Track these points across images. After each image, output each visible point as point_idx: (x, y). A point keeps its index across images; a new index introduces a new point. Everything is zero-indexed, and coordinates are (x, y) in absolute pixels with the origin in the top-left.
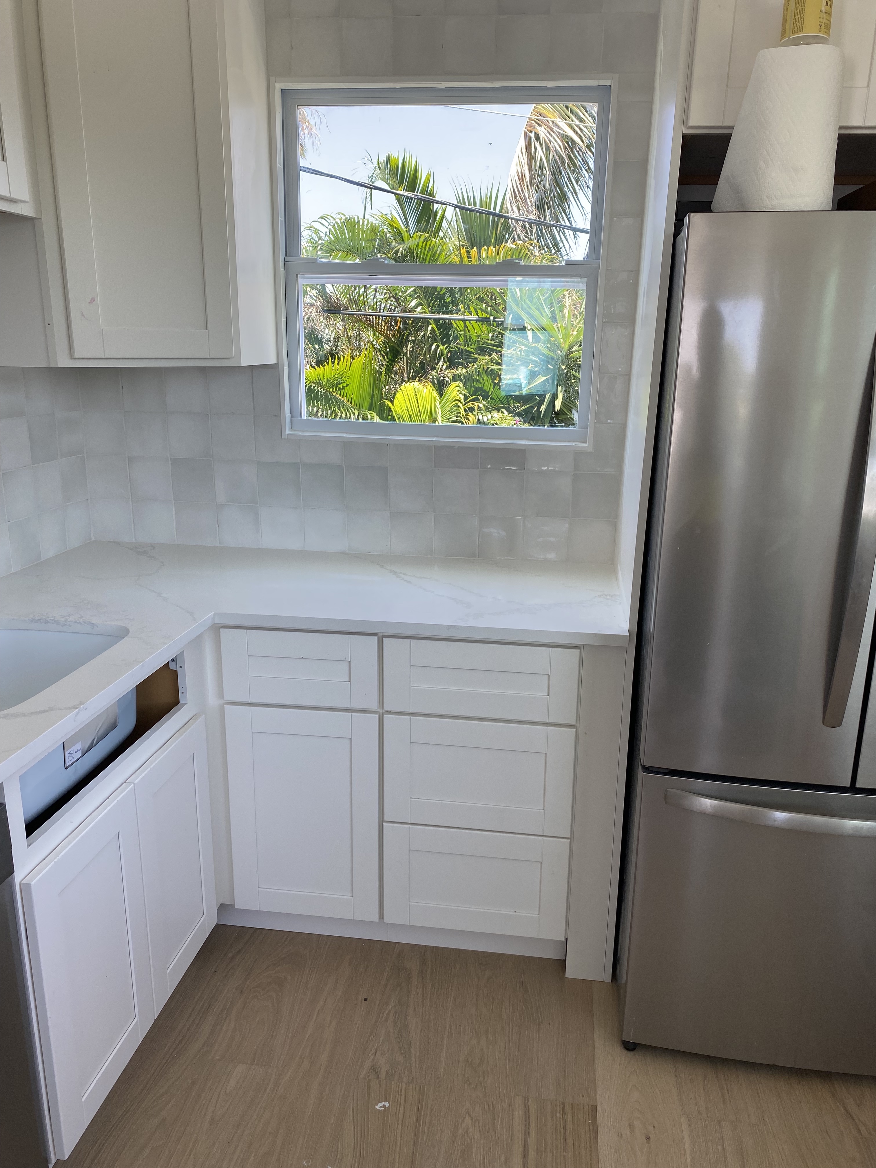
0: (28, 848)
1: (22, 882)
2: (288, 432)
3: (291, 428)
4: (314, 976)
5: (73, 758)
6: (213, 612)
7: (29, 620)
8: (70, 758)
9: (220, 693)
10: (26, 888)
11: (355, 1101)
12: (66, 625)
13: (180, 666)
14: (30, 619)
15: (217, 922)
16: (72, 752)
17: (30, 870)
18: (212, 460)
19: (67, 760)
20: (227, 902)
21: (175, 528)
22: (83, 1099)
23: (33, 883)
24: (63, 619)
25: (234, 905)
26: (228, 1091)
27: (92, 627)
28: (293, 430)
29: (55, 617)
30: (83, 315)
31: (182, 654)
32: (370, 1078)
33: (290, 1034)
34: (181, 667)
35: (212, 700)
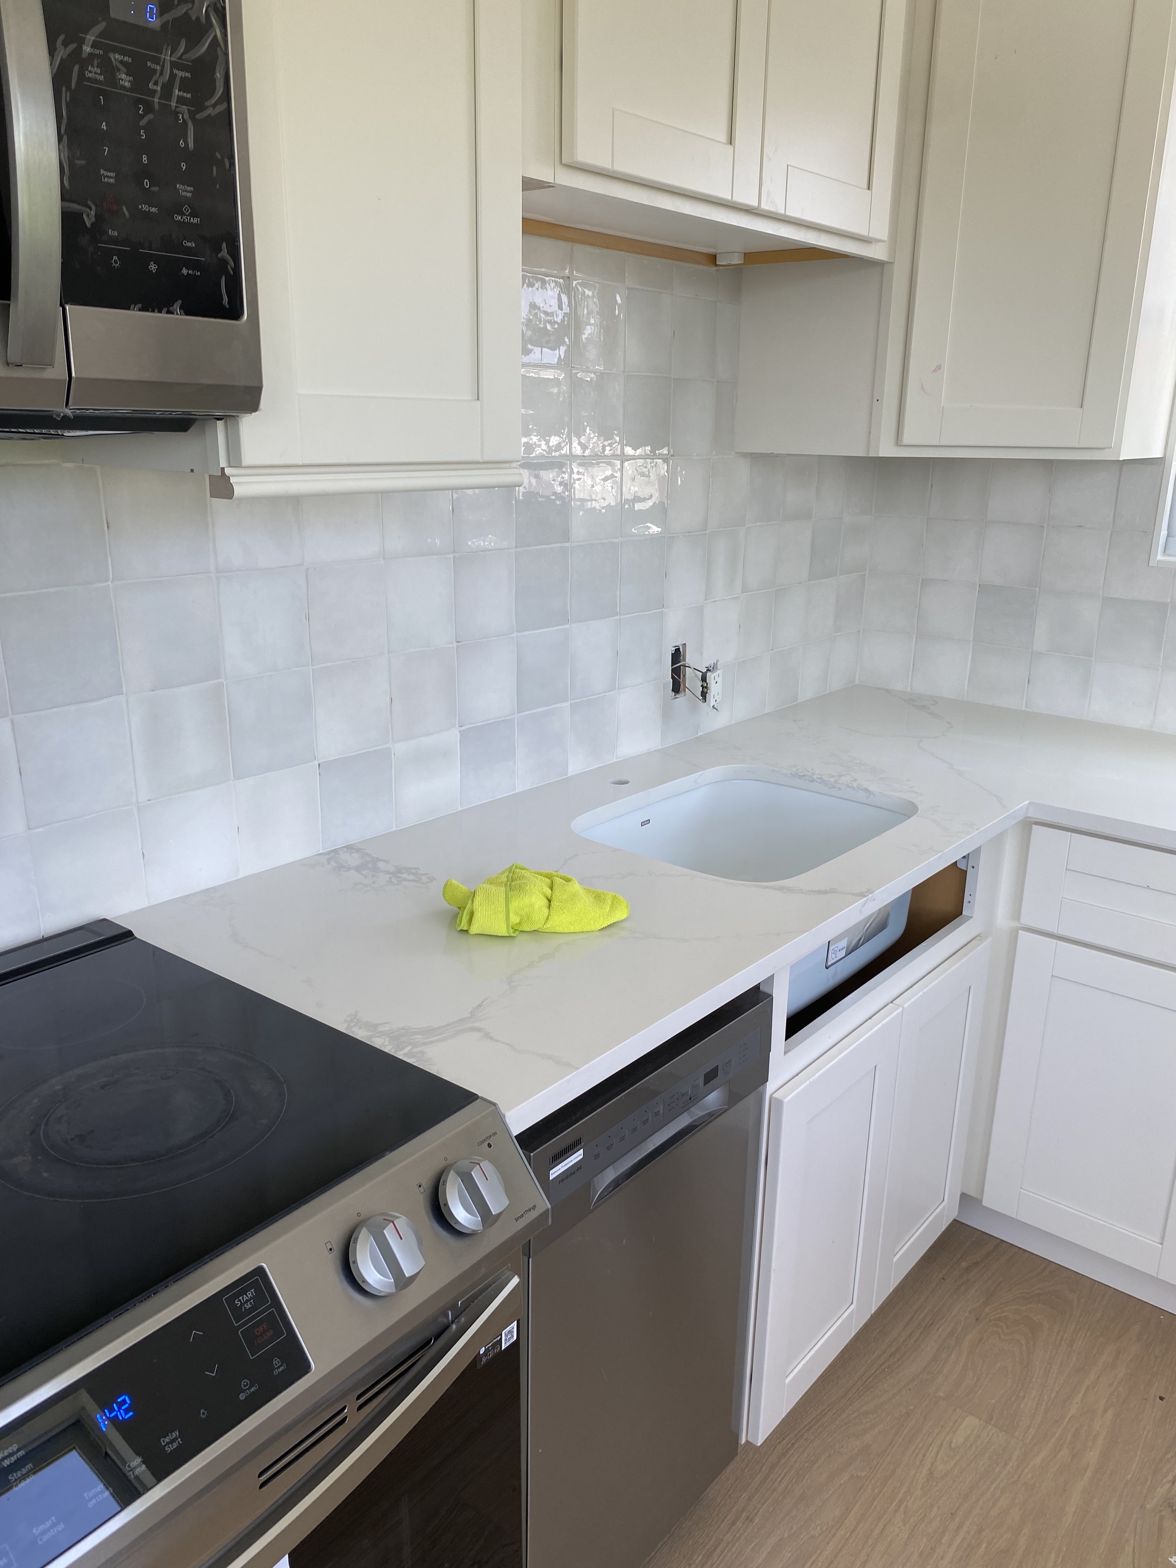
0: (784, 1056)
1: (774, 1095)
2: (1160, 557)
3: (1164, 552)
4: (1083, 1335)
5: (836, 957)
6: (1028, 802)
7: (791, 774)
8: (833, 956)
9: (1016, 912)
10: (777, 1104)
11: (1137, 1537)
12: (835, 787)
13: (971, 865)
14: (793, 773)
15: (956, 1217)
16: (836, 949)
17: (785, 1082)
18: (1038, 590)
19: (830, 958)
20: (972, 1193)
21: (967, 680)
22: (787, 1381)
23: (786, 1100)
24: (832, 780)
25: (981, 1201)
26: (953, 1445)
27: (868, 796)
28: (1165, 555)
29: (822, 775)
30: (923, 388)
31: (978, 851)
32: (1163, 1513)
33: (1044, 1403)
34: (973, 867)
35: (1002, 919)
